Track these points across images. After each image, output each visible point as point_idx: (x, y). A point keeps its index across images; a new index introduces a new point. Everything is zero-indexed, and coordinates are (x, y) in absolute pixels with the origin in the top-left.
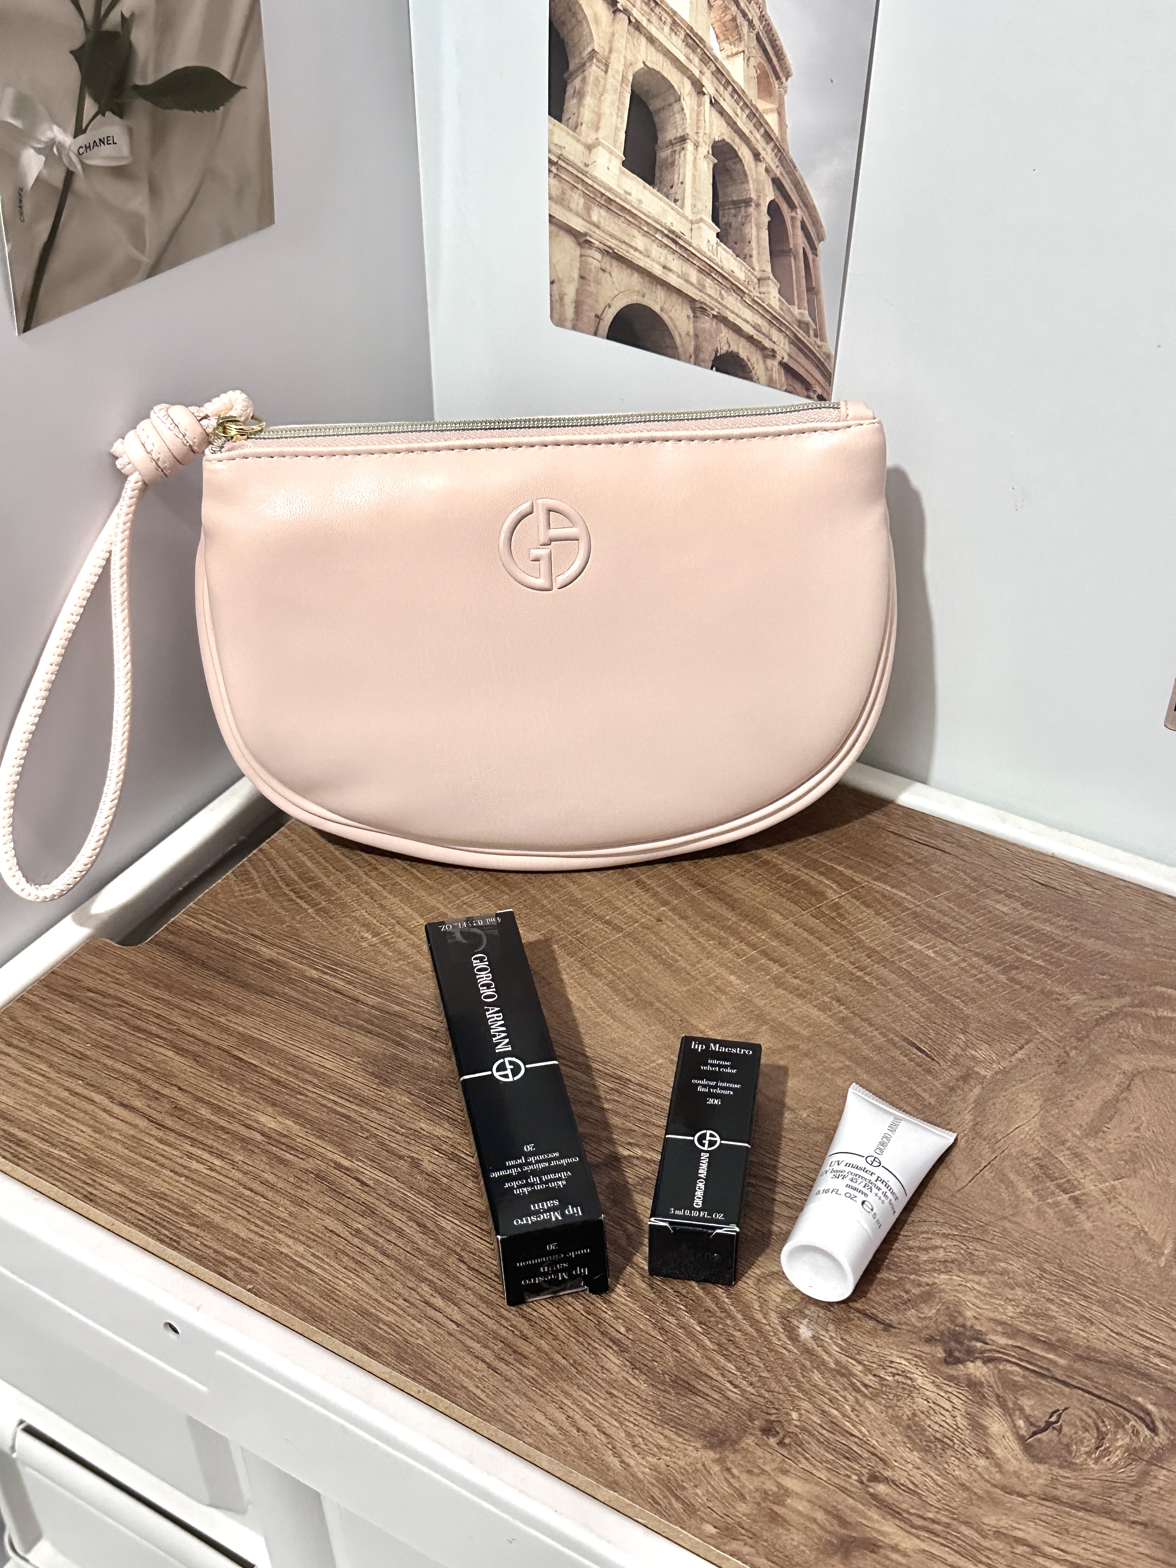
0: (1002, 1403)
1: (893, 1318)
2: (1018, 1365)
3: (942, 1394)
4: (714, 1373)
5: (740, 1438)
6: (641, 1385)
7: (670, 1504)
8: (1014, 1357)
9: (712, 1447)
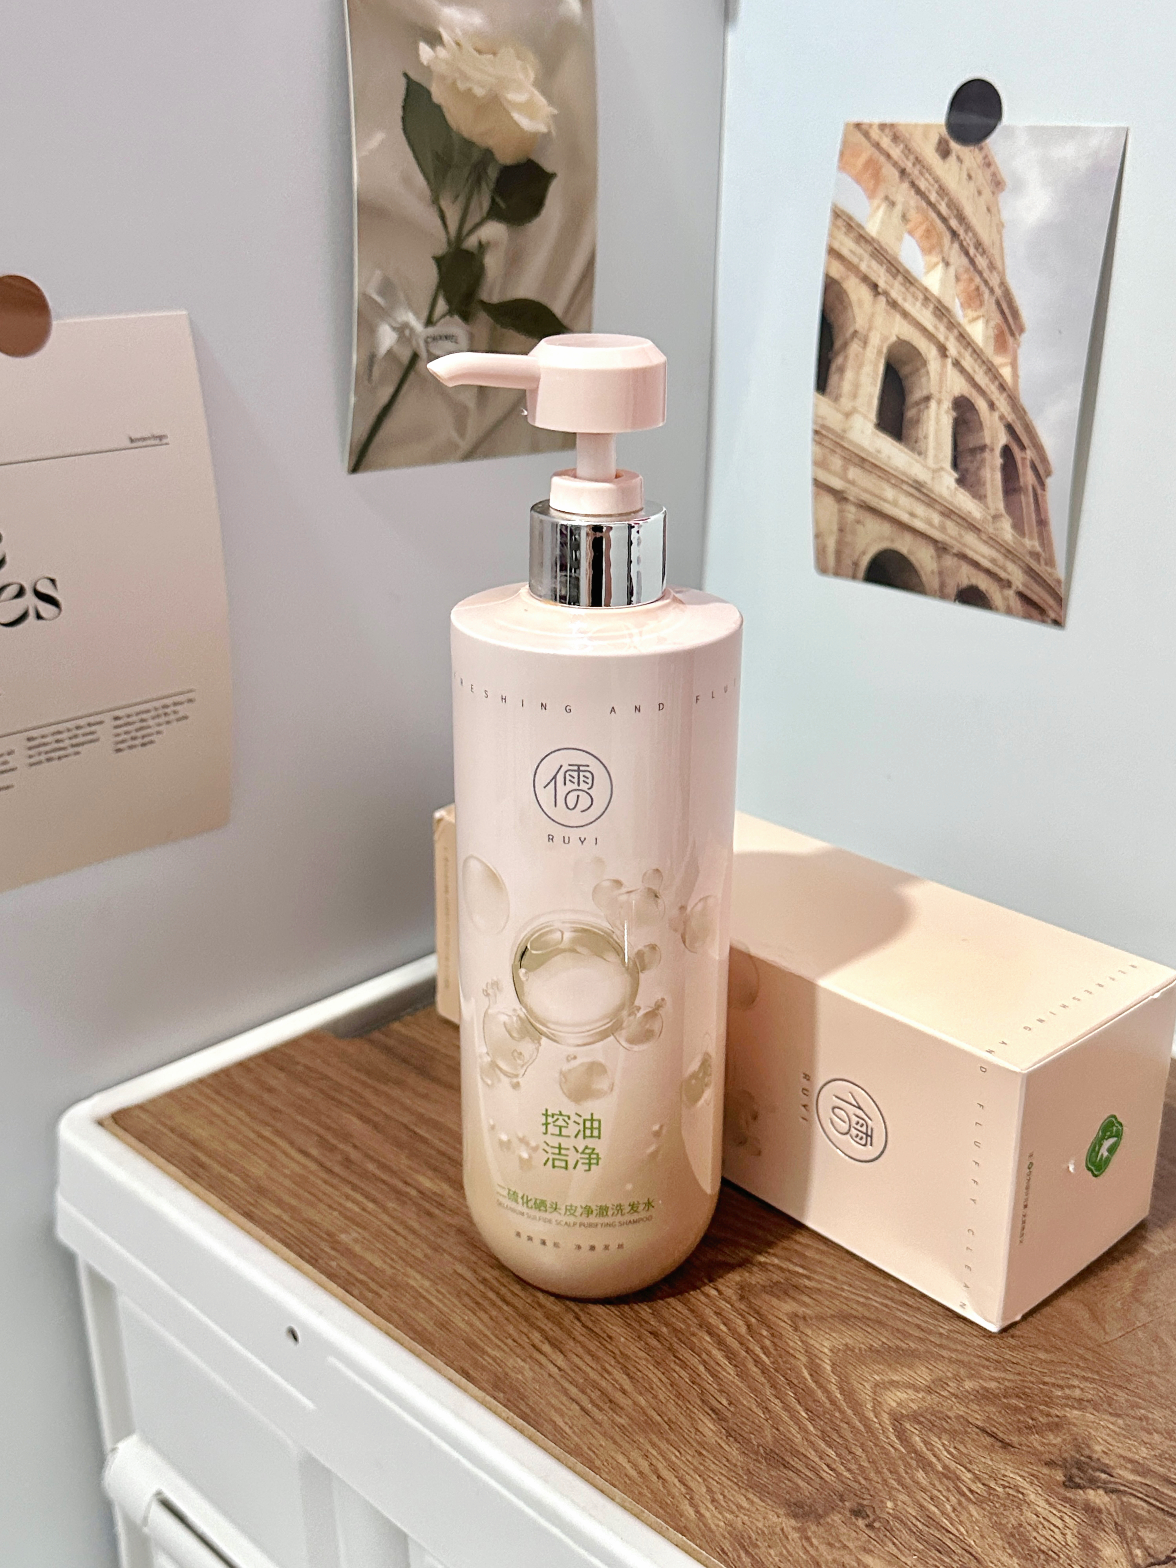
0: (1120, 1531)
1: (1015, 1439)
2: (1145, 1501)
3: (1055, 1512)
4: (812, 1455)
5: (826, 1514)
6: (733, 1451)
7: (739, 1557)
8: (1141, 1493)
9: (795, 1516)
